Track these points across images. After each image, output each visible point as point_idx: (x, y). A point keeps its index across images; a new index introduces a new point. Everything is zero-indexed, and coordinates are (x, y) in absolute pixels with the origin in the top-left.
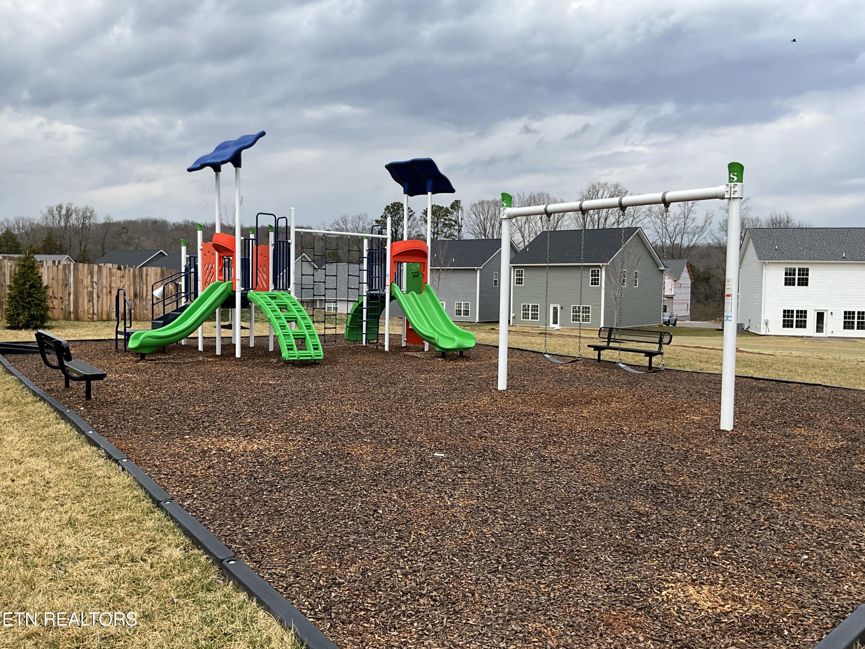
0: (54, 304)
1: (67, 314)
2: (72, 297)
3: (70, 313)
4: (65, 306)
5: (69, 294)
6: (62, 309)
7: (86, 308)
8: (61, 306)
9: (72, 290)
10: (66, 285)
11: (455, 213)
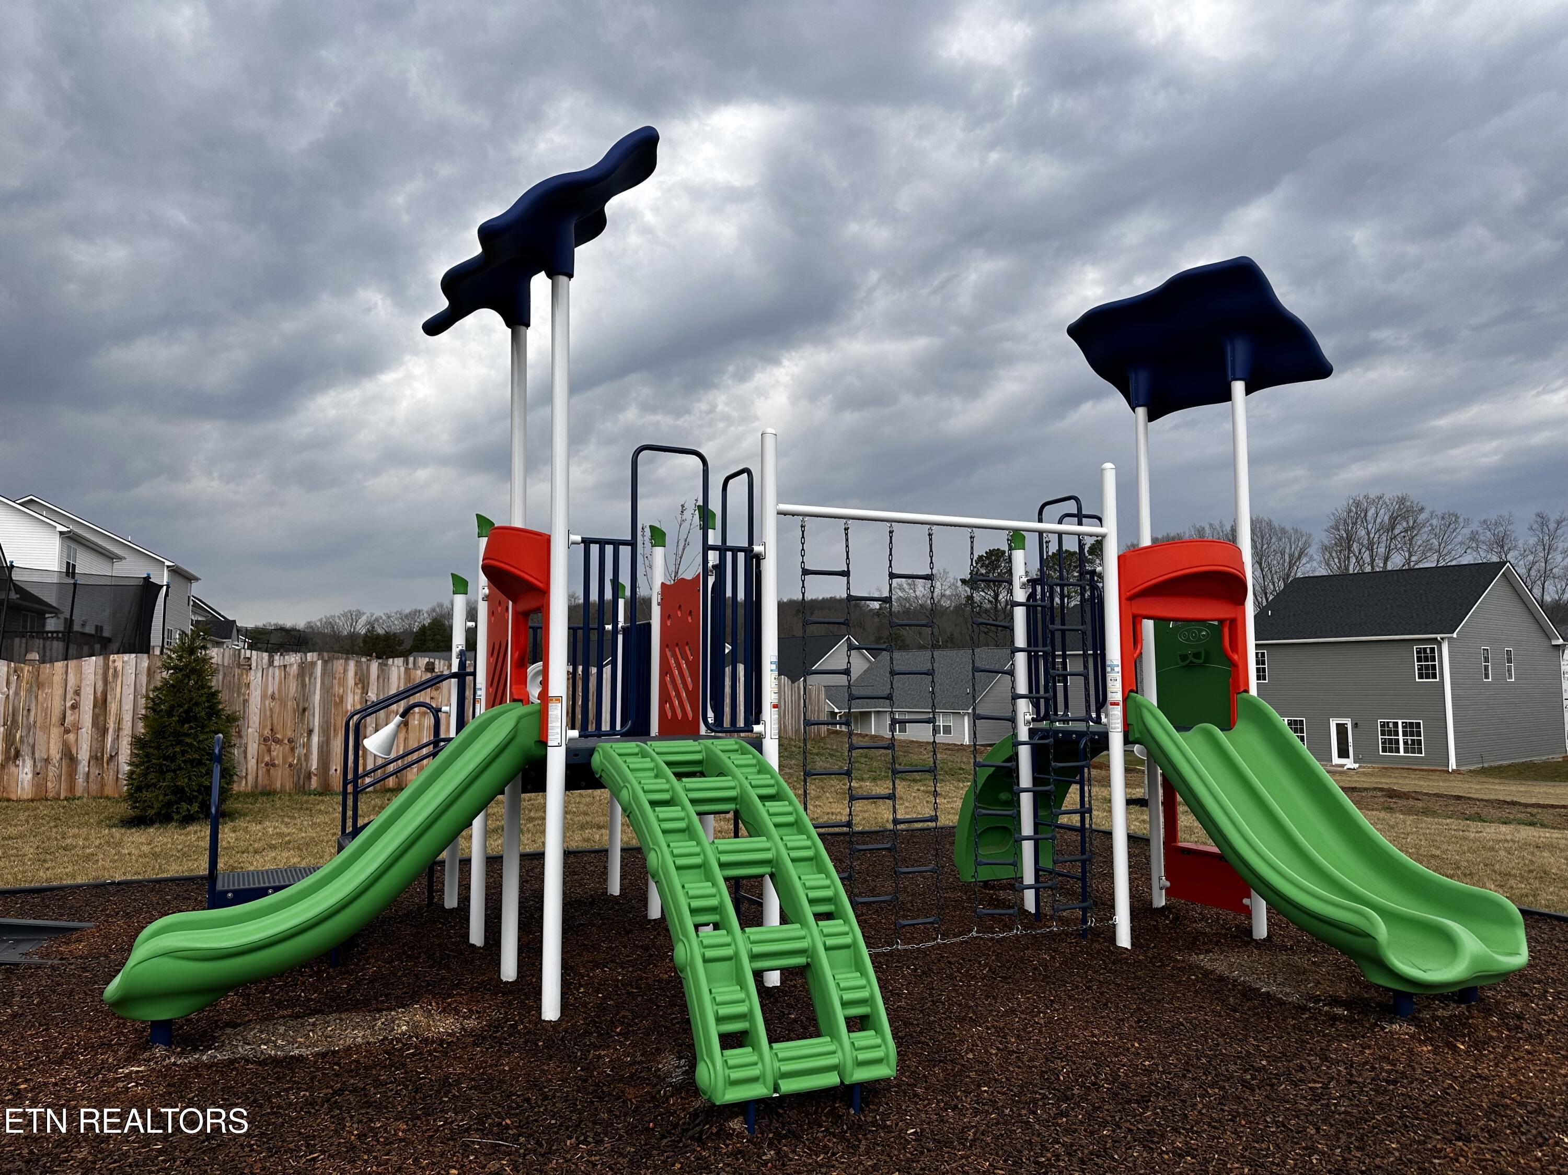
0: (274, 754)
1: (302, 776)
2: (315, 739)
3: (309, 776)
4: (299, 759)
5: (310, 732)
6: (290, 765)
8: (290, 760)
9: (317, 723)
10: (304, 710)
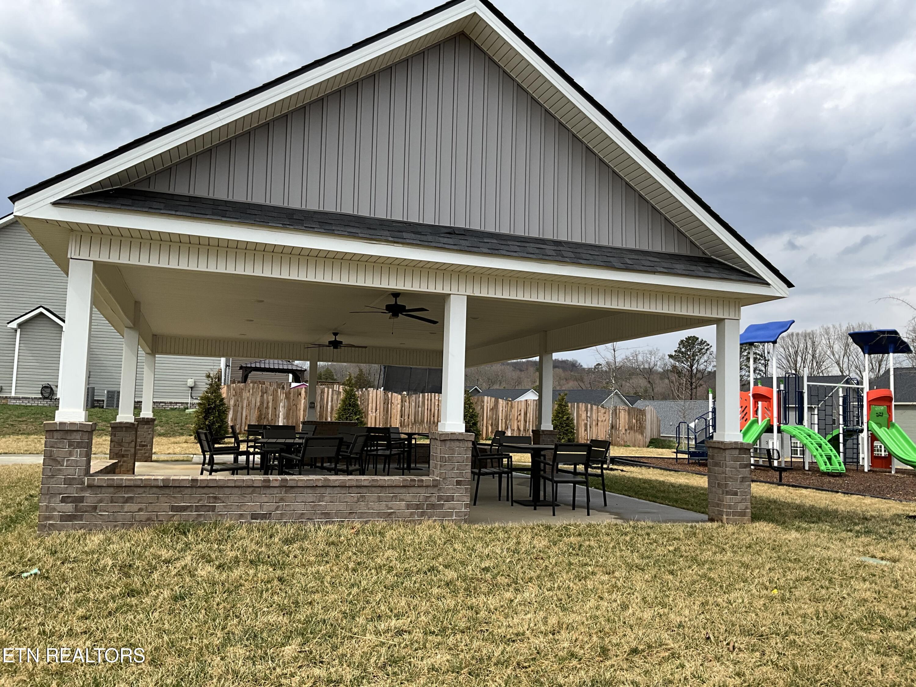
7: (583, 436)
11: (761, 347)
